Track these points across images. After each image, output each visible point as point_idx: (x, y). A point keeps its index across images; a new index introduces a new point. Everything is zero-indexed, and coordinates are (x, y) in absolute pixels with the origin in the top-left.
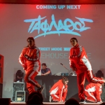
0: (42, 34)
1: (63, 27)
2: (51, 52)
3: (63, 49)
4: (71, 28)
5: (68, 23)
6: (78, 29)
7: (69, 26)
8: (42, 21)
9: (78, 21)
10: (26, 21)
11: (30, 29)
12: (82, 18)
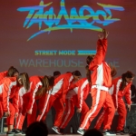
0: (46, 30)
1: (77, 18)
2: (58, 57)
3: (77, 53)
4: (90, 20)
5: (86, 13)
6: (101, 22)
7: (88, 17)
8: (46, 9)
9: (102, 9)
10: (21, 9)
11: (25, 23)
12: (107, 4)
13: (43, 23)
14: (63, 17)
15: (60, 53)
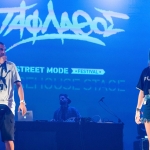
1: (70, 27)
3: (70, 71)
4: (86, 30)
5: (81, 19)
6: (100, 33)
7: (83, 25)
8: (29, 12)
9: (101, 15)
13: (25, 29)
14: (51, 23)
15: (48, 70)
